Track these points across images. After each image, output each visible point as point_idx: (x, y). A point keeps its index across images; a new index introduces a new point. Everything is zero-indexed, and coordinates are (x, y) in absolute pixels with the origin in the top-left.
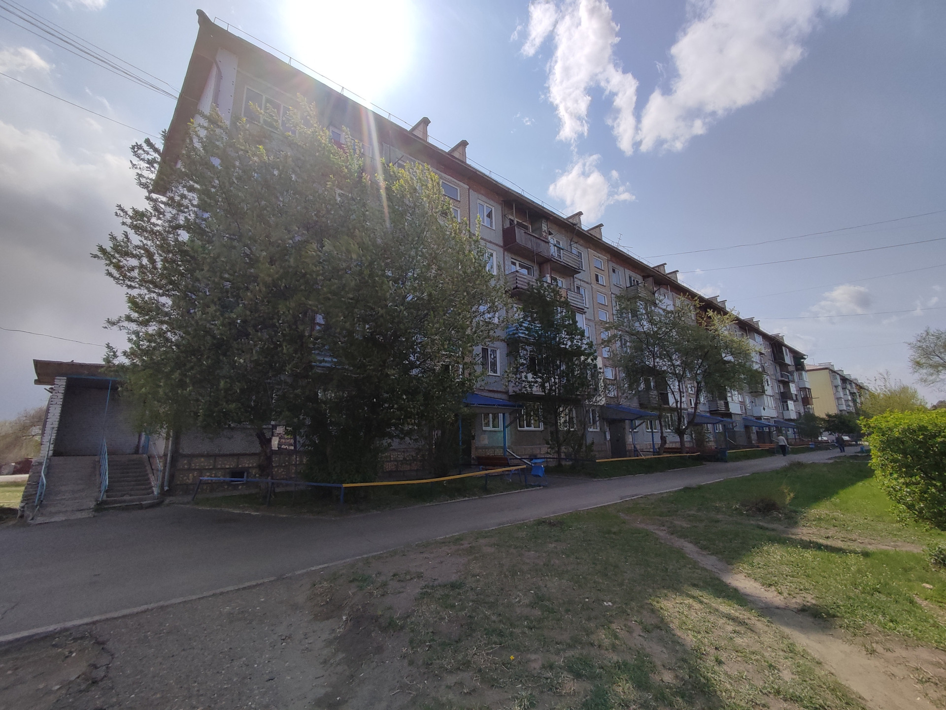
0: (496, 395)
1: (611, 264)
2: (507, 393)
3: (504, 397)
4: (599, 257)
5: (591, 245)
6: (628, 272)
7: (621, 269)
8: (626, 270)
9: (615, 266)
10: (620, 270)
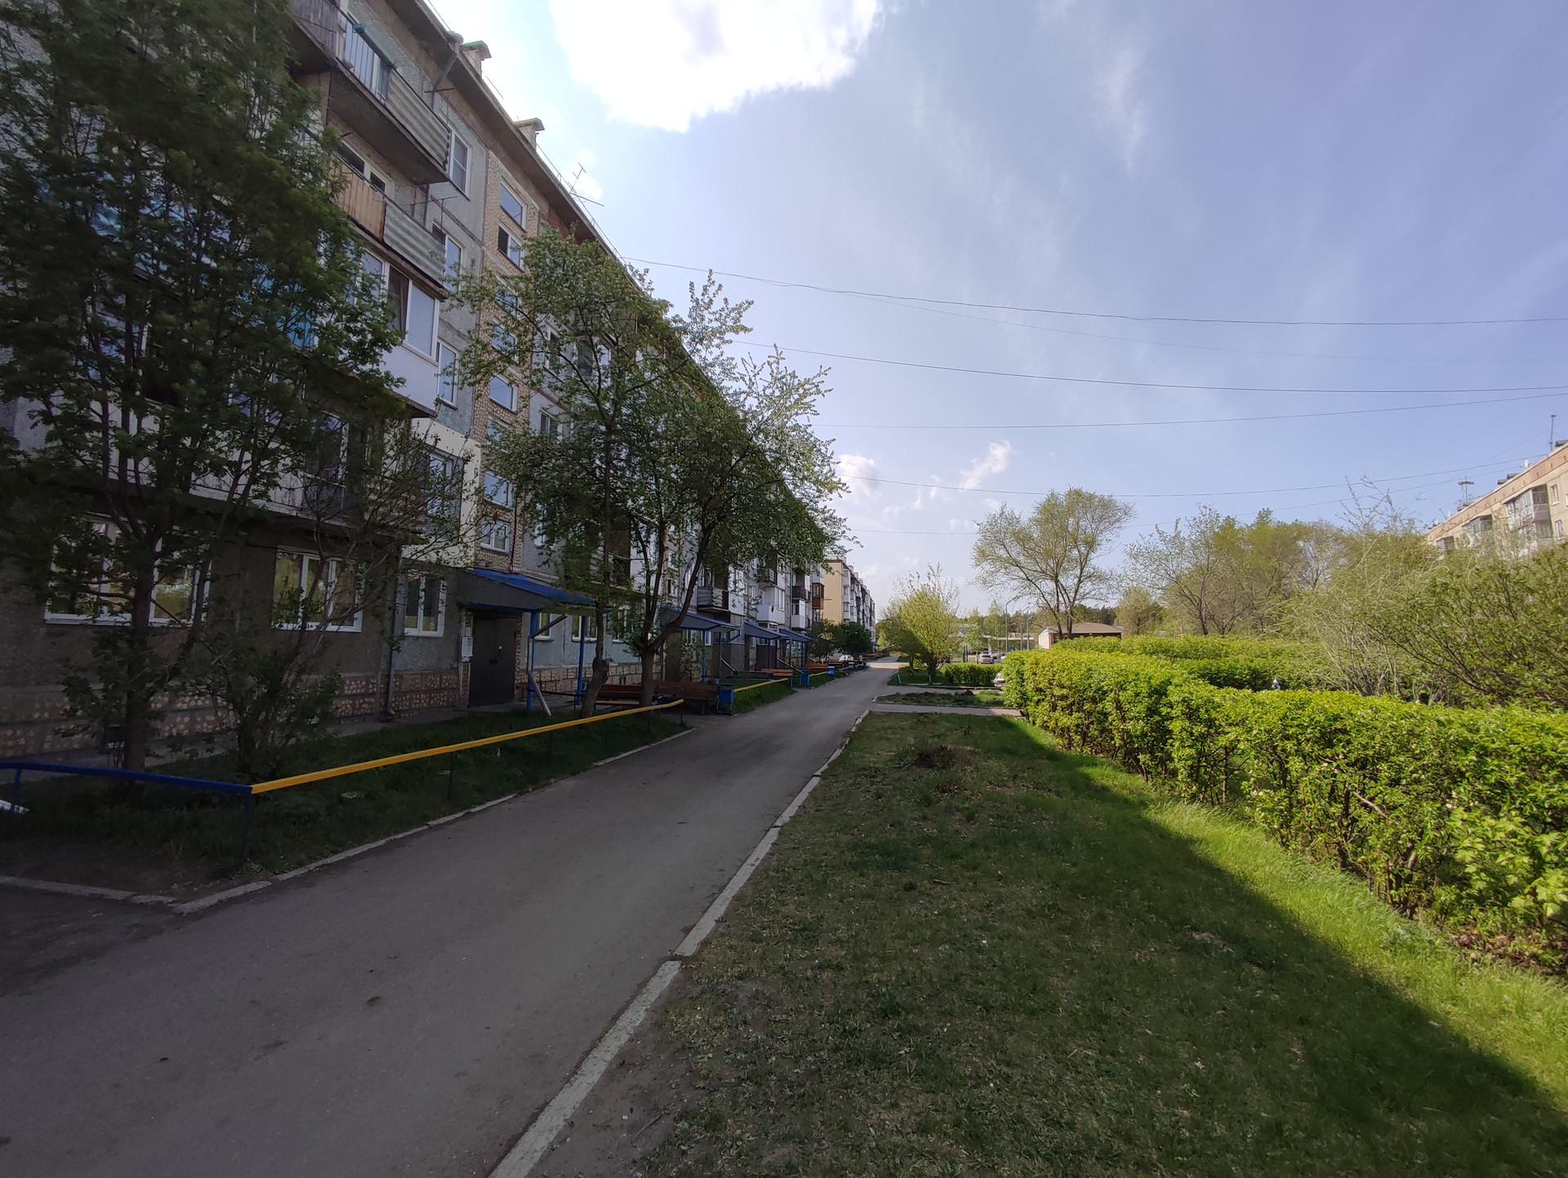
4: (516, 191)
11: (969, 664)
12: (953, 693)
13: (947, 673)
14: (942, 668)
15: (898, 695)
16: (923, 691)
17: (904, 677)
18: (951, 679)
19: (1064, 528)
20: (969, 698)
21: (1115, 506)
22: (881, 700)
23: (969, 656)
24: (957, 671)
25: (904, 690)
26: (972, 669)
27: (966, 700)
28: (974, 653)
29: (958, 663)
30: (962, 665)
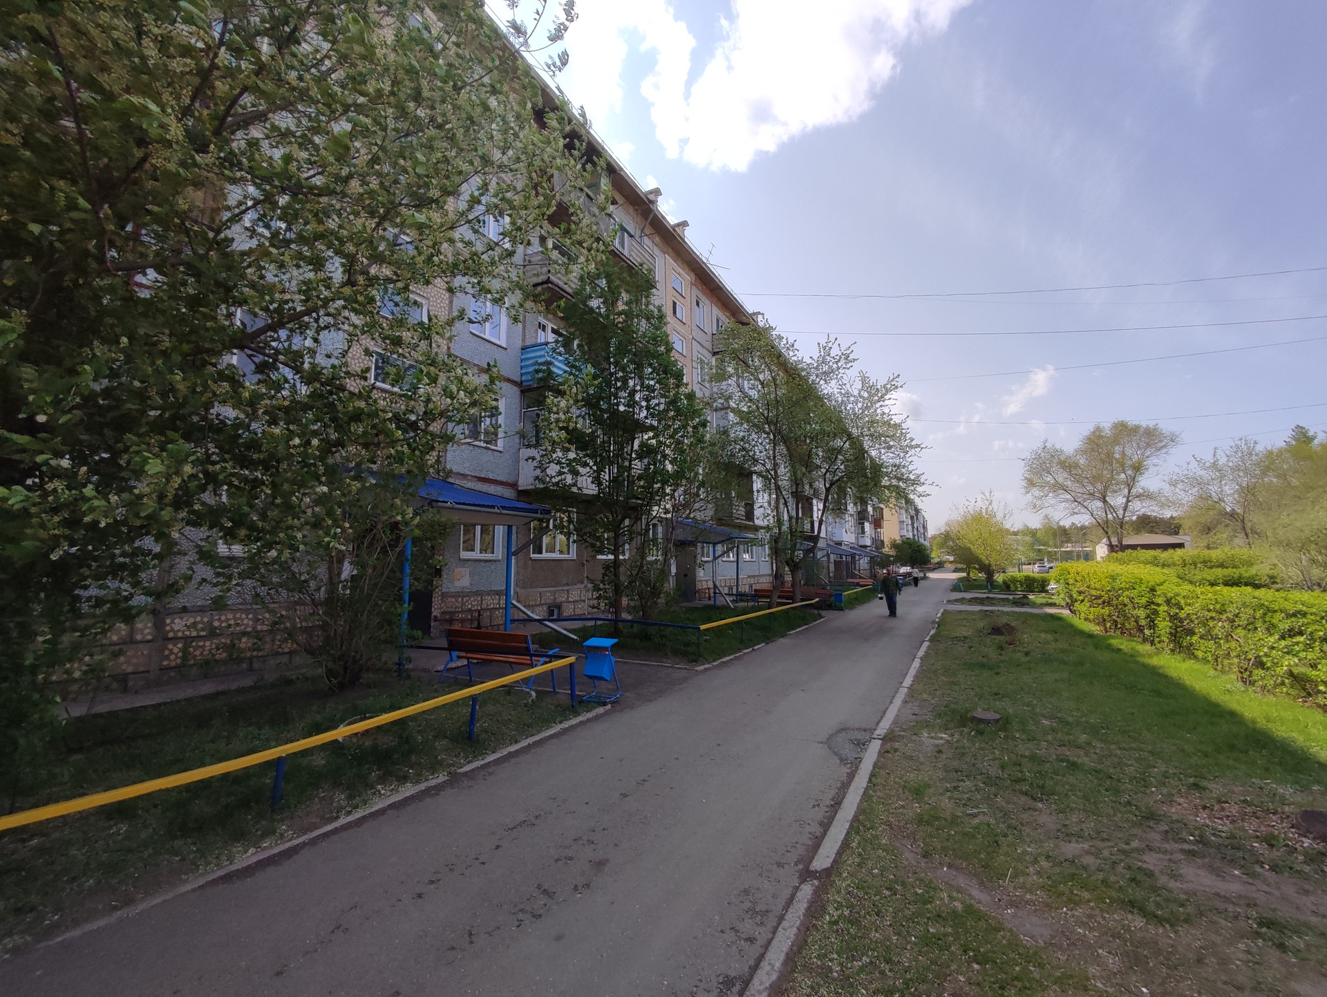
0: (491, 489)
1: (696, 292)
2: (514, 485)
3: (508, 493)
4: (679, 274)
5: (670, 250)
6: (716, 312)
7: (707, 302)
8: (714, 308)
9: (700, 295)
10: (706, 304)
11: (1025, 574)
12: (1011, 597)
13: (1005, 582)
14: (999, 578)
15: (963, 598)
16: (985, 596)
17: (965, 585)
18: (1008, 587)
19: (1110, 455)
20: (1025, 601)
21: (1161, 434)
22: (949, 602)
23: (1024, 567)
24: (1014, 580)
25: (968, 595)
26: (1027, 578)
27: (1023, 602)
28: (1030, 564)
29: (1013, 572)
30: (1017, 574)
